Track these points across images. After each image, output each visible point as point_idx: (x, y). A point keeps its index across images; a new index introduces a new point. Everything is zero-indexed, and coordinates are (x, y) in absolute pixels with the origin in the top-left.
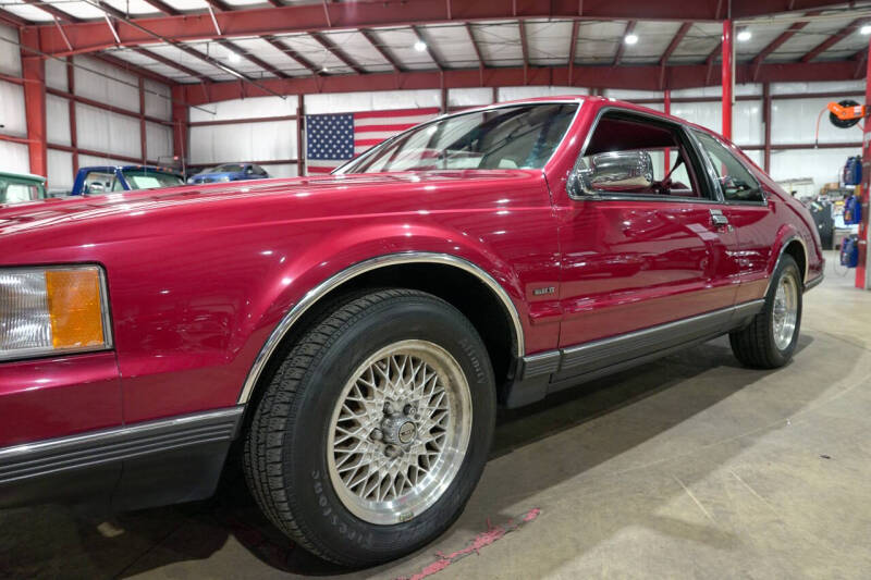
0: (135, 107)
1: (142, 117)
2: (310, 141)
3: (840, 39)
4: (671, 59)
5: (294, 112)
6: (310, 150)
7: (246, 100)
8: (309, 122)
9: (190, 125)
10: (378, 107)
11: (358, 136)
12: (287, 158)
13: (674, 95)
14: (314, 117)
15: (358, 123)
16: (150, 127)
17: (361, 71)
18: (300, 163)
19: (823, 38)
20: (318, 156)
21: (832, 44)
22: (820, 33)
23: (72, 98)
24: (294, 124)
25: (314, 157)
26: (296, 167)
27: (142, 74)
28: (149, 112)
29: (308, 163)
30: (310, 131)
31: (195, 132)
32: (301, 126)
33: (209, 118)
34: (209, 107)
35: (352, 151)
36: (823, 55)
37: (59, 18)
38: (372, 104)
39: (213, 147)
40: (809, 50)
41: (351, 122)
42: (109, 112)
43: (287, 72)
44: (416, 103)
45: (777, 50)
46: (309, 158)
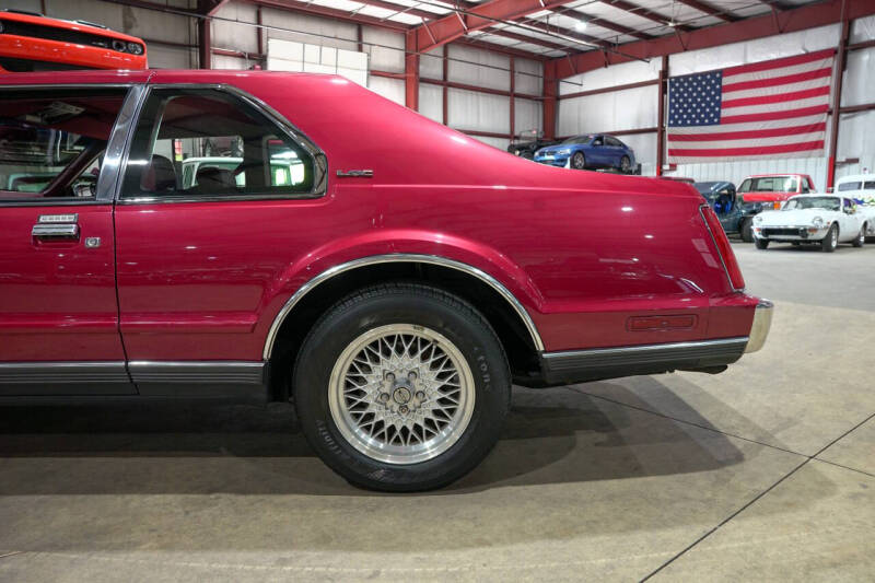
0: (506, 86)
1: (512, 95)
2: (672, 106)
5: (656, 76)
6: (672, 117)
7: (610, 68)
8: (672, 85)
9: (559, 98)
10: (752, 60)
11: (726, 97)
12: (649, 127)
14: (677, 78)
15: (727, 81)
16: (519, 104)
17: (730, 17)
18: (660, 131)
20: (680, 122)
23: (445, 84)
24: (656, 89)
25: (676, 124)
26: (655, 135)
27: (512, 54)
28: (519, 89)
29: (669, 131)
30: (672, 96)
31: (564, 106)
32: (663, 91)
33: (577, 90)
34: (576, 79)
35: (718, 114)
37: (426, 19)
38: (745, 56)
39: (579, 119)
41: (719, 81)
42: (480, 93)
43: (648, 32)
44: (804, 49)
46: (670, 125)
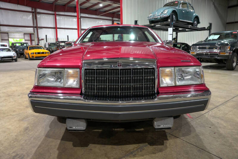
3: (95, 6)
4: (56, 3)
13: (57, 13)
19: (92, 5)
21: (93, 7)
22: (92, 3)
36: (91, 8)
40: (88, 7)
45: (83, 5)
